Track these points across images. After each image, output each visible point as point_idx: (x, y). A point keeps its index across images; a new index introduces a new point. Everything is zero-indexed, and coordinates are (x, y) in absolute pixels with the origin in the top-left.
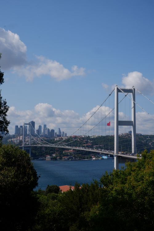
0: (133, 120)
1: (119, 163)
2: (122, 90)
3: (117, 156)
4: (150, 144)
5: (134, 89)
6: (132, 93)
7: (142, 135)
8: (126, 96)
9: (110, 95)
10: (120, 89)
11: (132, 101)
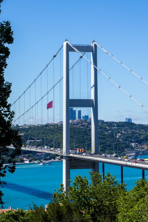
0: (93, 97)
1: (71, 169)
2: (76, 47)
3: (66, 157)
4: (118, 136)
5: (95, 46)
6: (93, 52)
7: (105, 123)
8: (81, 57)
9: (55, 56)
10: (71, 46)
11: (92, 66)
